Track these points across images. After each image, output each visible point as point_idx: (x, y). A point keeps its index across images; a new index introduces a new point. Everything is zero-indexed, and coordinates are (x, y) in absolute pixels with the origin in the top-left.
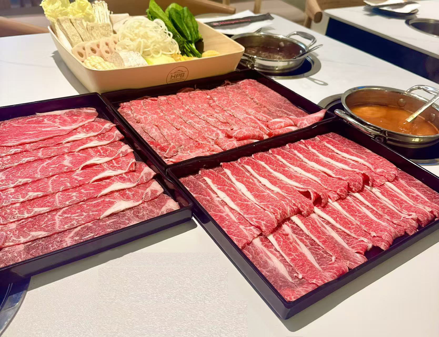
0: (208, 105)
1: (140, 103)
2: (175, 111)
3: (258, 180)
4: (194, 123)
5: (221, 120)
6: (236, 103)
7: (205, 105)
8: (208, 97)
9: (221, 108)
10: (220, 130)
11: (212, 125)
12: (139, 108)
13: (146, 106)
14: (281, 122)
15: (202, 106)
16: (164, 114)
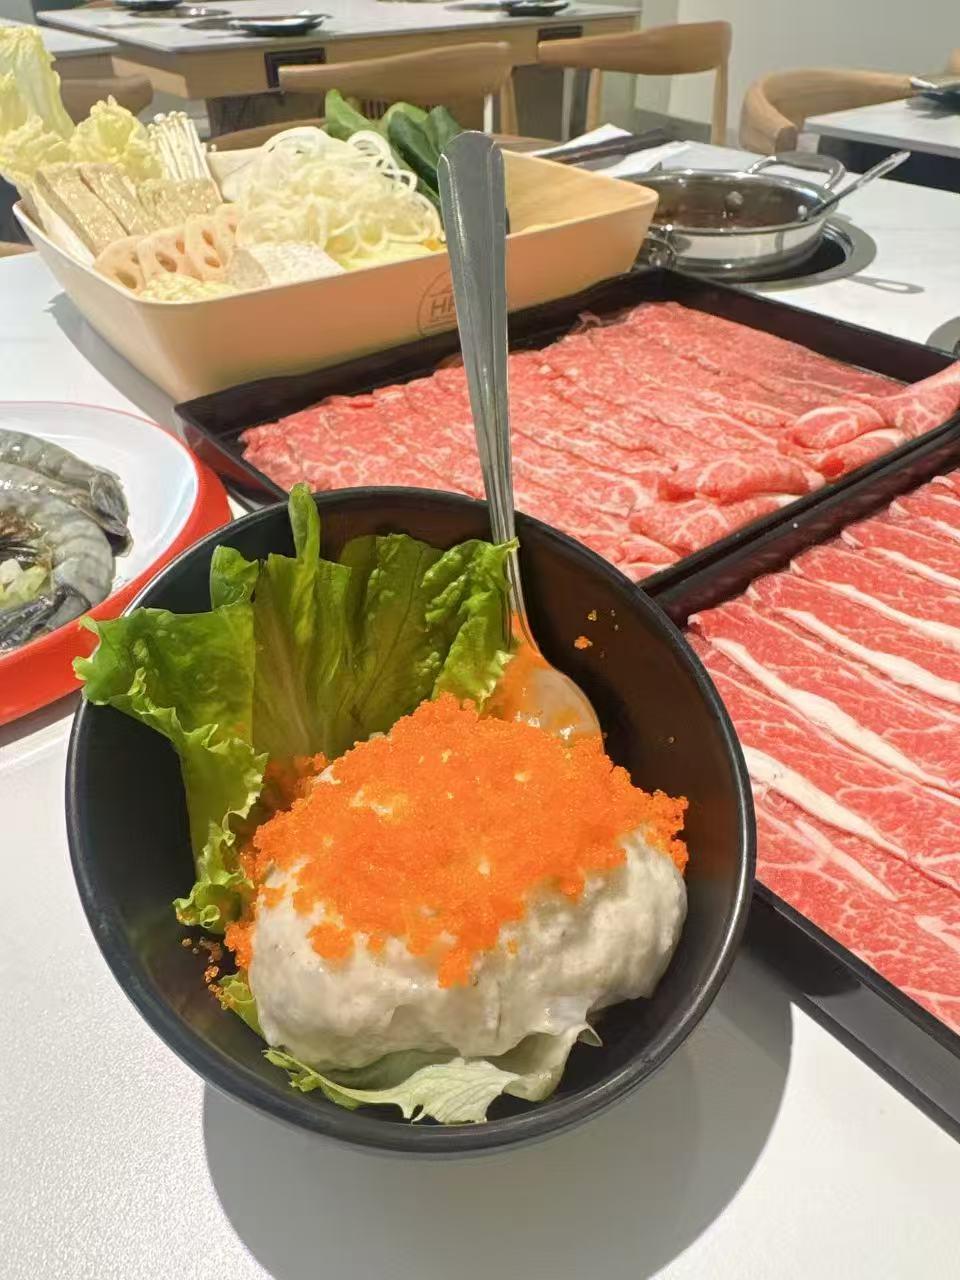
0: (555, 399)
1: (313, 423)
2: (448, 432)
3: (872, 668)
4: (528, 466)
5: (620, 443)
6: (647, 377)
7: (546, 398)
8: (545, 370)
9: (601, 399)
10: (632, 476)
11: (594, 465)
12: (316, 439)
13: (339, 427)
14: (841, 416)
15: (534, 402)
16: (408, 447)
